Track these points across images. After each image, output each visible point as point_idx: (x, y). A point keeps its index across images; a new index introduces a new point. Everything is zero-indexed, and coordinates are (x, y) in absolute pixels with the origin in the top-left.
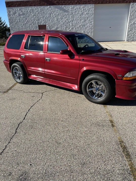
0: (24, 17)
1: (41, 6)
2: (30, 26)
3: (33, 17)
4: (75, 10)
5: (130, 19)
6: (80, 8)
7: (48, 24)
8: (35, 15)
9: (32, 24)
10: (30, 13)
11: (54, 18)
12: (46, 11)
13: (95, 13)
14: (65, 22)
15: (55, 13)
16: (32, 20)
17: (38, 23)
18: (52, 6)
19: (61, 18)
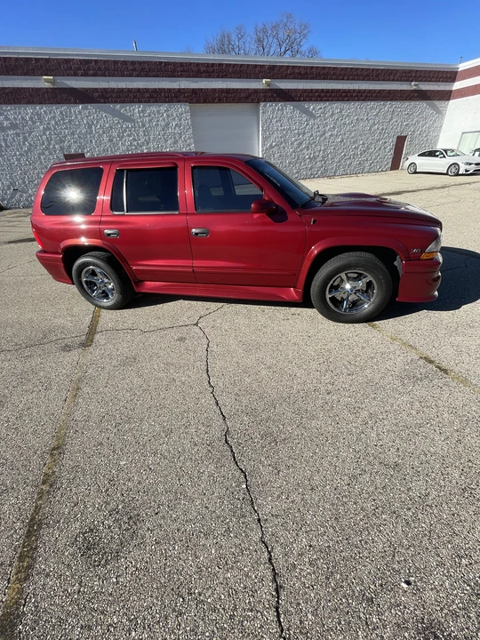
0: (18, 135)
1: (59, 106)
2: (40, 158)
3: (44, 134)
4: (149, 115)
5: (263, 139)
6: (158, 112)
7: (88, 152)
8: (50, 129)
9: (47, 153)
10: (34, 123)
11: (100, 136)
12: (76, 118)
13: (194, 126)
14: (131, 145)
15: (101, 122)
16: (44, 143)
17: (62, 149)
18: (89, 106)
19: (118, 136)
